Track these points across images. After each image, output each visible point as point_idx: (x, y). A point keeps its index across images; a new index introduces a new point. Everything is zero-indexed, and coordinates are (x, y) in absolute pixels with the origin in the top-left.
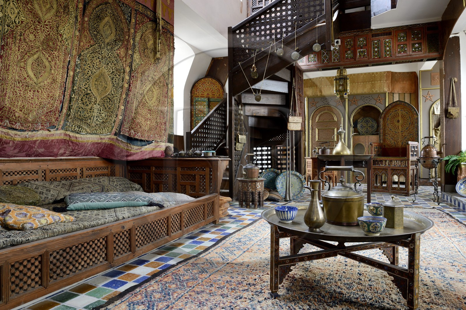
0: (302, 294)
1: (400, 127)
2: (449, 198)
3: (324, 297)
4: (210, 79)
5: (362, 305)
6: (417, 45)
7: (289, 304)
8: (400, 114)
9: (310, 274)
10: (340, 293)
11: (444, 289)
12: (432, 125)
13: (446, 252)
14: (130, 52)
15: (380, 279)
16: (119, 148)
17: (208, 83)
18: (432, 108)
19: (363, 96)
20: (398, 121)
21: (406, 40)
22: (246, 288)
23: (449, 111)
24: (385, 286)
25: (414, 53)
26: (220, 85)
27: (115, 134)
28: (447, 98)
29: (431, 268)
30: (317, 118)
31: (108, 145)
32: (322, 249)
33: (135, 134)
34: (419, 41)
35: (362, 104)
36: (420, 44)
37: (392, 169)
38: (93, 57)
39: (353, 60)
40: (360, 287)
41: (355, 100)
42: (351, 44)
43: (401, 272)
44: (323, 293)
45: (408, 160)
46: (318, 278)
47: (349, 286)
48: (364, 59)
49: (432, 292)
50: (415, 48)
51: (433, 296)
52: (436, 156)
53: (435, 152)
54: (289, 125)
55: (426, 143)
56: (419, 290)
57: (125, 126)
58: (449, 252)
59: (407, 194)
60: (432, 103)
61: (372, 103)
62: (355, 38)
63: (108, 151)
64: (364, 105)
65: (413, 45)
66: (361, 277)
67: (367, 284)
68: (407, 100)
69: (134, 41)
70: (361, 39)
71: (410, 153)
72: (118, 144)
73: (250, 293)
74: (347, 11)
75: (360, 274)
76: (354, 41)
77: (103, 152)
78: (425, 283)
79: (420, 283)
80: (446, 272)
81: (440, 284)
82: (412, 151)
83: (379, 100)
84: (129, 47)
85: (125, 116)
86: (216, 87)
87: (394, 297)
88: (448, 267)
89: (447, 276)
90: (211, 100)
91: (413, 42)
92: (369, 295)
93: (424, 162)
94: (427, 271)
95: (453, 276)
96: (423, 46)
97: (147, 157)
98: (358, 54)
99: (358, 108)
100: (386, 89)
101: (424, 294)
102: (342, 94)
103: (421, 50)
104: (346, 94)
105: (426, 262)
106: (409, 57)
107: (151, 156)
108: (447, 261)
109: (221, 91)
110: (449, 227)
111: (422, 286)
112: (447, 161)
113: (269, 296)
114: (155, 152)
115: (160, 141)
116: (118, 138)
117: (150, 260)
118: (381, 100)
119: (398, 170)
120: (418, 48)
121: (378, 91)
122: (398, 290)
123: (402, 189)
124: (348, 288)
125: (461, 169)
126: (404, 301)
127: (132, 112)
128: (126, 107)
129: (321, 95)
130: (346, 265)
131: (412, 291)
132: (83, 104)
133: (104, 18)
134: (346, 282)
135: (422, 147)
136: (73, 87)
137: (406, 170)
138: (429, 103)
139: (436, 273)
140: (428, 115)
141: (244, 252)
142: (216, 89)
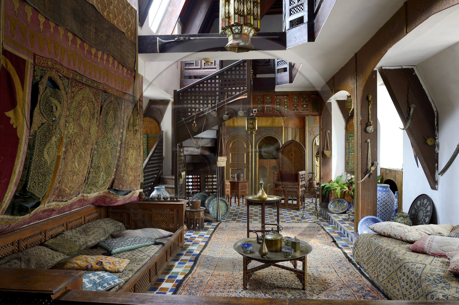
0: (257, 286)
1: (293, 159)
2: (324, 212)
3: (267, 287)
4: (149, 118)
5: (284, 288)
6: (305, 106)
7: (254, 292)
8: (293, 149)
9: (256, 276)
10: (274, 284)
11: (317, 277)
12: (315, 153)
13: (319, 256)
14: (121, 131)
15: (289, 275)
16: (110, 198)
17: (147, 122)
18: (315, 141)
19: (266, 128)
20: (292, 155)
21: (298, 102)
22: (230, 287)
23: (324, 153)
24: (292, 278)
25: (303, 112)
26: (157, 124)
27: (108, 189)
28: (323, 144)
29: (312, 267)
30: (231, 145)
31: (102, 196)
32: (264, 264)
33: (123, 187)
34: (307, 103)
35: (265, 134)
36: (307, 105)
37: (288, 191)
38: (103, 141)
39: (262, 112)
40: (281, 280)
41: (260, 131)
42: (261, 100)
43: (300, 272)
44: (266, 285)
45: (299, 185)
46: (261, 278)
47: (277, 280)
48: (270, 112)
49: (312, 279)
50: (304, 108)
51: (312, 281)
52: (316, 186)
53: (315, 183)
54: (218, 163)
55: (310, 177)
56: (307, 279)
57: (116, 183)
58: (321, 256)
59: (298, 209)
60: (314, 137)
61: (273, 135)
62: (263, 96)
63: (101, 200)
64: (267, 136)
65: (303, 105)
66: (281, 275)
67: (284, 278)
68: (298, 140)
69: (123, 122)
70: (268, 98)
71: (300, 180)
72: (109, 195)
73: (233, 289)
74: (258, 76)
75: (280, 274)
76: (263, 99)
77: (96, 202)
78: (309, 275)
79: (307, 275)
80: (318, 268)
81: (316, 275)
82: (301, 178)
83: (278, 132)
84: (120, 127)
85: (116, 175)
86: (154, 125)
87: (296, 283)
88: (320, 265)
89: (319, 270)
90: (149, 136)
91: (302, 104)
92: (286, 283)
93: (309, 190)
94: (310, 268)
95: (321, 270)
96: (309, 107)
97: (128, 202)
98: (266, 108)
99: (262, 138)
100: (283, 124)
101: (309, 280)
102: (251, 131)
103: (308, 110)
104: (254, 131)
105: (310, 264)
106: (300, 114)
107: (130, 201)
108: (320, 262)
109: (158, 128)
110: (322, 238)
111: (308, 276)
112: (323, 187)
113: (243, 289)
114: (133, 198)
115: (135, 189)
116: (110, 191)
117: (165, 278)
118: (279, 133)
119: (292, 192)
120: (306, 108)
121: (277, 126)
122: (298, 279)
123: (295, 205)
124: (276, 281)
125: (331, 193)
126: (301, 284)
127: (121, 173)
128: (117, 170)
129: (234, 126)
130: (272, 269)
131: (304, 280)
132: (96, 174)
133: (109, 113)
134: (275, 278)
135: (308, 179)
136: (92, 164)
137: (297, 192)
138: (313, 137)
139: (314, 269)
140: (312, 145)
141: (215, 267)
142: (154, 127)
